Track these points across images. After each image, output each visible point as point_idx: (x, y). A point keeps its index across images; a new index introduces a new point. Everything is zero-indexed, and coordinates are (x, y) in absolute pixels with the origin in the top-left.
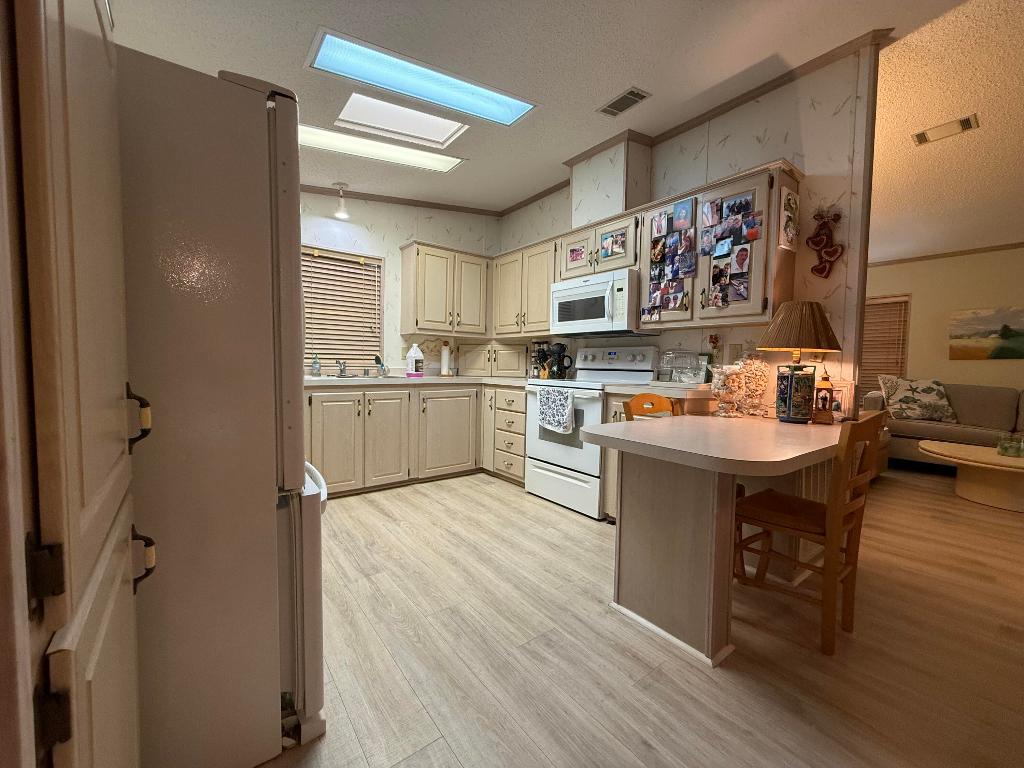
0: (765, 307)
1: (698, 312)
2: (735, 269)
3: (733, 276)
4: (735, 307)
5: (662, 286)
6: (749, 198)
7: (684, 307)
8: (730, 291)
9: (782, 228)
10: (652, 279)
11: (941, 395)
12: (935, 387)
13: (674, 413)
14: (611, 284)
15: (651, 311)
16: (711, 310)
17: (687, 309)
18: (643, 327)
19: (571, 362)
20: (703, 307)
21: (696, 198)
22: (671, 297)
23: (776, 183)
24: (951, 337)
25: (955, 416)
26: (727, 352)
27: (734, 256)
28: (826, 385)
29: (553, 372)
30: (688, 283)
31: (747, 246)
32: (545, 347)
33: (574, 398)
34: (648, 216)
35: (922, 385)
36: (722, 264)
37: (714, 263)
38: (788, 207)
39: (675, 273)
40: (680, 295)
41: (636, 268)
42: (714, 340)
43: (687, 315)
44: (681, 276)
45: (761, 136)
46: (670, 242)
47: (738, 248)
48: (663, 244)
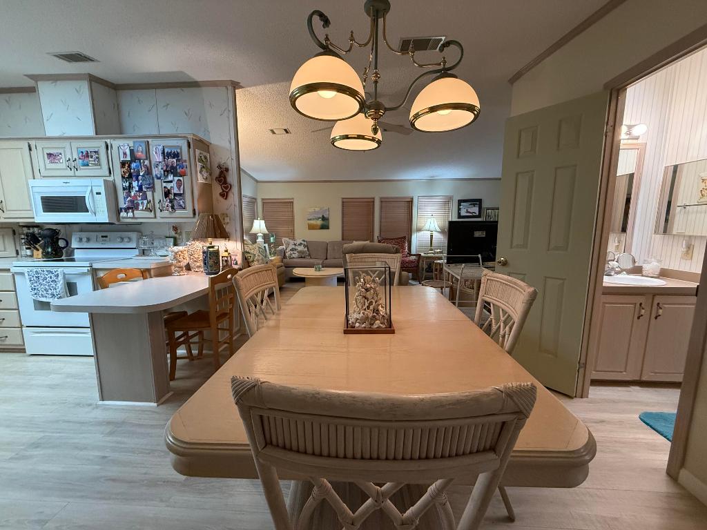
0: (194, 214)
1: (158, 213)
2: (176, 191)
3: (175, 195)
4: (179, 212)
5: (132, 194)
6: (179, 151)
7: (148, 209)
8: (175, 202)
9: (198, 172)
10: (124, 189)
11: (305, 246)
12: (303, 242)
13: (145, 278)
14: (90, 188)
15: (127, 210)
16: (166, 213)
17: (151, 211)
18: (122, 220)
19: (67, 243)
20: (161, 211)
21: (148, 142)
22: (140, 202)
23: (192, 146)
24: (309, 220)
25: (309, 255)
26: (184, 235)
27: (174, 183)
28: (226, 254)
29: (48, 252)
30: (149, 194)
31: (181, 178)
32: (36, 230)
33: (64, 274)
34: (115, 143)
35: (298, 242)
36: (169, 186)
37: (164, 185)
38: (200, 160)
39: (140, 187)
40: (145, 202)
41: (111, 179)
42: (175, 229)
43: (152, 215)
44: (144, 190)
45: (187, 112)
46: (133, 165)
47: (176, 178)
48: (129, 166)
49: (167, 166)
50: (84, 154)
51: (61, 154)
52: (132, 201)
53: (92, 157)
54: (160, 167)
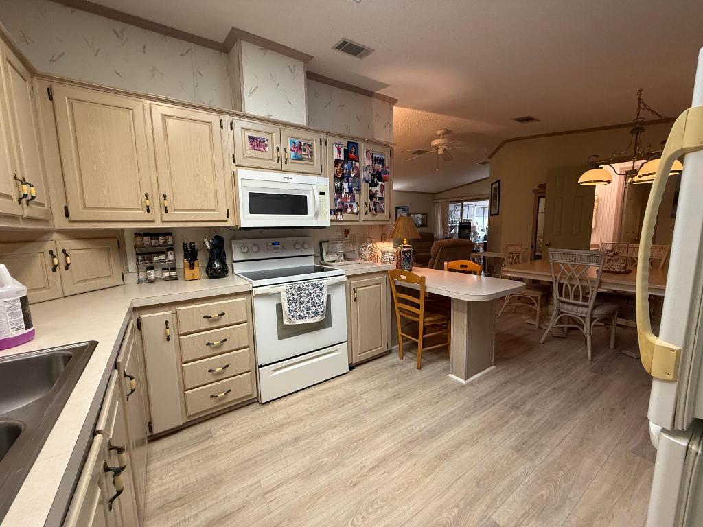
1: (363, 216)
2: (379, 195)
3: (379, 198)
5: (343, 195)
8: (378, 206)
10: (336, 190)
15: (336, 213)
16: (369, 216)
17: (356, 214)
20: (366, 214)
22: (348, 204)
27: (378, 187)
31: (383, 183)
37: (370, 188)
39: (350, 189)
40: (353, 204)
42: (346, 232)
43: (358, 218)
44: (353, 192)
45: (359, 117)
46: (346, 166)
47: (380, 183)
48: (342, 166)
49: (374, 170)
50: (297, 145)
51: (267, 140)
52: (341, 203)
53: (305, 151)
54: (368, 171)
